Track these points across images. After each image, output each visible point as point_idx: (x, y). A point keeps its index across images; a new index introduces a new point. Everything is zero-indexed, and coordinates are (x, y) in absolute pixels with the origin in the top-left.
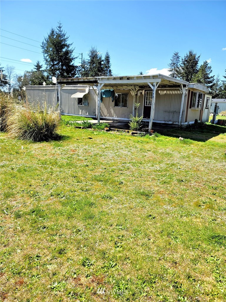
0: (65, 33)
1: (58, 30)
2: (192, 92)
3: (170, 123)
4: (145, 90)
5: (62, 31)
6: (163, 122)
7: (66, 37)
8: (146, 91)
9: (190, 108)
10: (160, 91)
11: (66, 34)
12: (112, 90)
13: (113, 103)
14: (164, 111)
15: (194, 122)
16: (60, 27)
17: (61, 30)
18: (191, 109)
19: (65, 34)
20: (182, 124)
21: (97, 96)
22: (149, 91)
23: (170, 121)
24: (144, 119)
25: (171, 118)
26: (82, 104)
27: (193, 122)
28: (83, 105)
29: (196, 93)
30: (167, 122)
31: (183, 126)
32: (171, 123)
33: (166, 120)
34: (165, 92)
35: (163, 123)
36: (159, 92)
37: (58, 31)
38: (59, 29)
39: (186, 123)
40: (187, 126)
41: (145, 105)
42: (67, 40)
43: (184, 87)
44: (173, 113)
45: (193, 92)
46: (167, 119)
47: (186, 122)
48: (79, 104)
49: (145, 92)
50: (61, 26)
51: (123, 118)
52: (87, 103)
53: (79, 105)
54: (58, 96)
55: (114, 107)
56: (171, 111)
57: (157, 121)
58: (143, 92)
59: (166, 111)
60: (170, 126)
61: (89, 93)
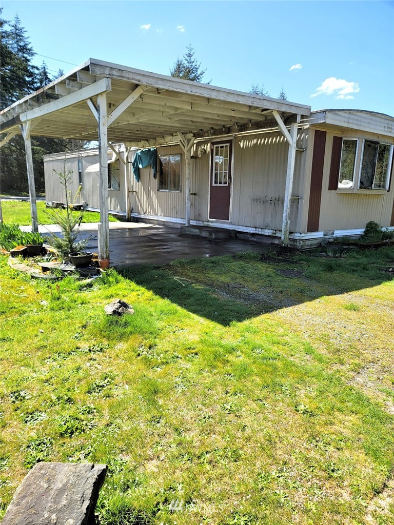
0: (198, 64)
1: (186, 60)
3: (268, 232)
4: (213, 144)
5: (193, 62)
6: (252, 230)
7: (199, 72)
8: (215, 146)
9: (334, 188)
10: (242, 141)
11: (199, 66)
12: (153, 150)
13: (155, 182)
14: (253, 200)
15: (363, 230)
16: (190, 56)
17: (192, 60)
18: (338, 191)
19: (197, 67)
20: (297, 236)
21: (126, 166)
22: (220, 145)
23: (266, 227)
24: (212, 222)
25: (268, 220)
26: (110, 187)
27: (360, 231)
29: (356, 141)
30: (260, 231)
31: (298, 244)
32: (270, 234)
33: (258, 225)
34: (255, 141)
35: (252, 232)
36: (242, 145)
37: (186, 62)
38: (187, 58)
39: (319, 235)
40: (320, 245)
41: (213, 185)
42: (202, 76)
44: (273, 203)
45: (340, 138)
46: (259, 221)
47: (312, 229)
49: (211, 147)
50: (192, 53)
51: (174, 219)
52: (117, 184)
54: (80, 171)
55: (158, 191)
56: (269, 199)
57: (237, 227)
58: (208, 147)
59: (256, 200)
60: (269, 241)
61: (117, 160)
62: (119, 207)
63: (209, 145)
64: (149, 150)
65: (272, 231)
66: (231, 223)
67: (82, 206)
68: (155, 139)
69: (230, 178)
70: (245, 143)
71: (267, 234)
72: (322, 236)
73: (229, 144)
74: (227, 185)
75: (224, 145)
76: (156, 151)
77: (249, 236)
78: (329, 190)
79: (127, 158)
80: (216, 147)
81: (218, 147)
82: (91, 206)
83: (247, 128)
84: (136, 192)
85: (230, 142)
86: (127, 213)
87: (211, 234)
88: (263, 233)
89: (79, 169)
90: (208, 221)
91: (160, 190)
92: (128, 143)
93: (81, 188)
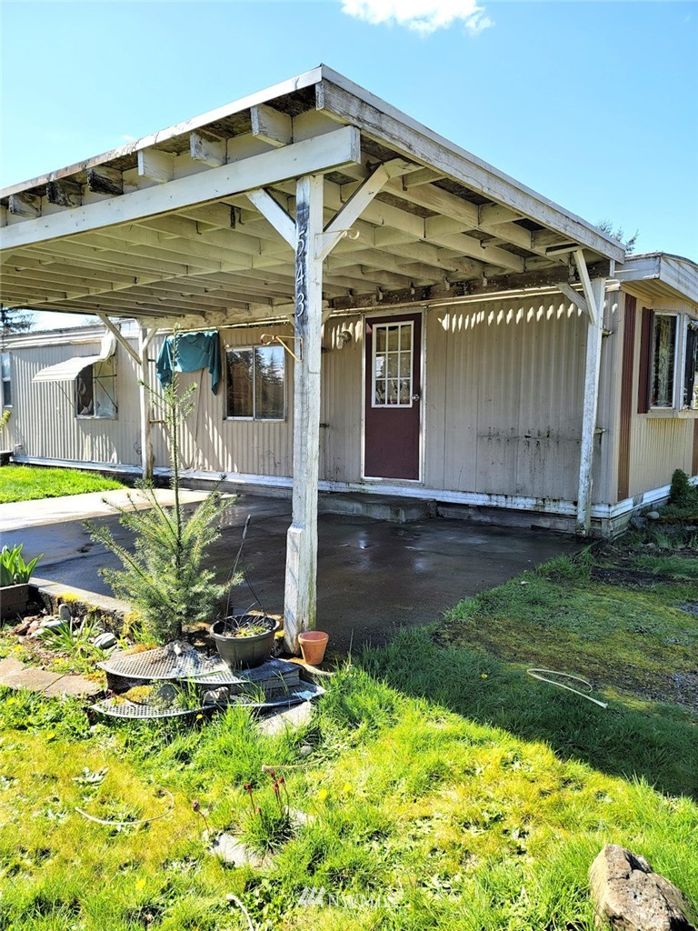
2: (648, 314)
3: (523, 504)
4: (370, 322)
6: (481, 500)
8: (375, 326)
9: (644, 408)
10: (447, 317)
12: (211, 334)
13: (220, 401)
14: (481, 436)
18: (649, 415)
20: (601, 511)
21: (141, 367)
22: (387, 325)
23: (519, 492)
24: (372, 483)
25: (523, 477)
26: (91, 413)
27: (664, 491)
28: (95, 416)
29: (675, 317)
30: (502, 502)
31: (604, 528)
32: (529, 507)
33: (494, 487)
34: (481, 316)
35: (480, 503)
36: (445, 324)
39: (627, 505)
40: (632, 526)
41: (374, 405)
43: (592, 276)
44: (533, 443)
45: (651, 312)
46: (498, 479)
47: (623, 495)
48: (79, 410)
49: (365, 328)
51: (267, 478)
52: (111, 406)
53: (81, 417)
54: (7, 379)
55: (224, 419)
56: (521, 433)
57: (441, 493)
58: (358, 330)
59: (490, 436)
60: (527, 523)
61: (114, 355)
62: (115, 455)
63: (360, 324)
64: (200, 335)
65: (534, 502)
66: (423, 486)
67: (10, 454)
68: (224, 310)
69: (417, 391)
70: (454, 320)
71: (521, 507)
72: (630, 507)
73: (412, 323)
74: (410, 405)
75: (399, 324)
76: (217, 337)
77: (470, 512)
78: (638, 412)
79: (146, 352)
80: (378, 329)
81: (384, 329)
82: (38, 452)
83: (475, 287)
84: (162, 422)
85: (416, 318)
86: (144, 468)
87: (397, 513)
88: (509, 506)
89: (3, 376)
90: (362, 482)
91: (230, 418)
92: (148, 321)
93: (9, 416)
